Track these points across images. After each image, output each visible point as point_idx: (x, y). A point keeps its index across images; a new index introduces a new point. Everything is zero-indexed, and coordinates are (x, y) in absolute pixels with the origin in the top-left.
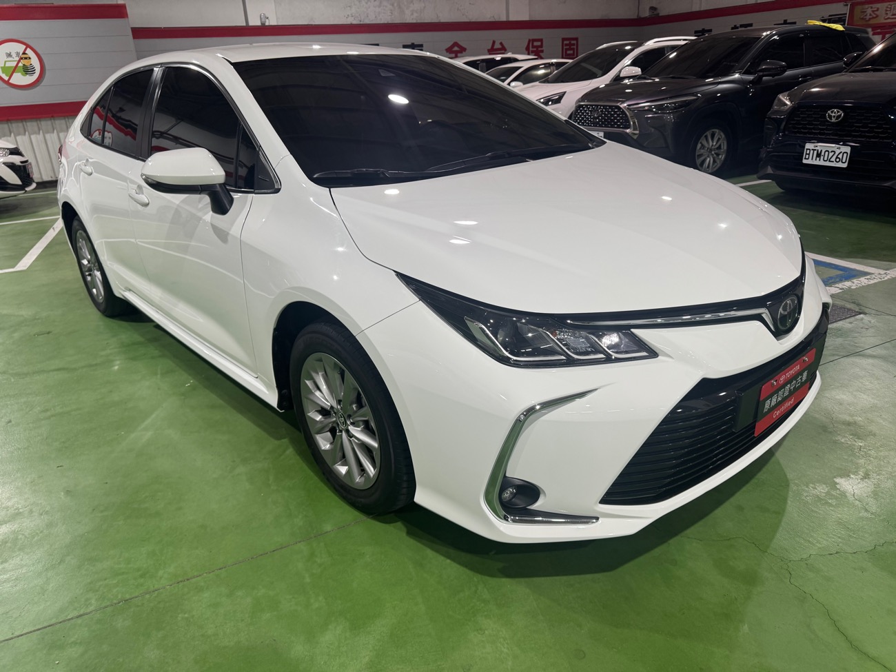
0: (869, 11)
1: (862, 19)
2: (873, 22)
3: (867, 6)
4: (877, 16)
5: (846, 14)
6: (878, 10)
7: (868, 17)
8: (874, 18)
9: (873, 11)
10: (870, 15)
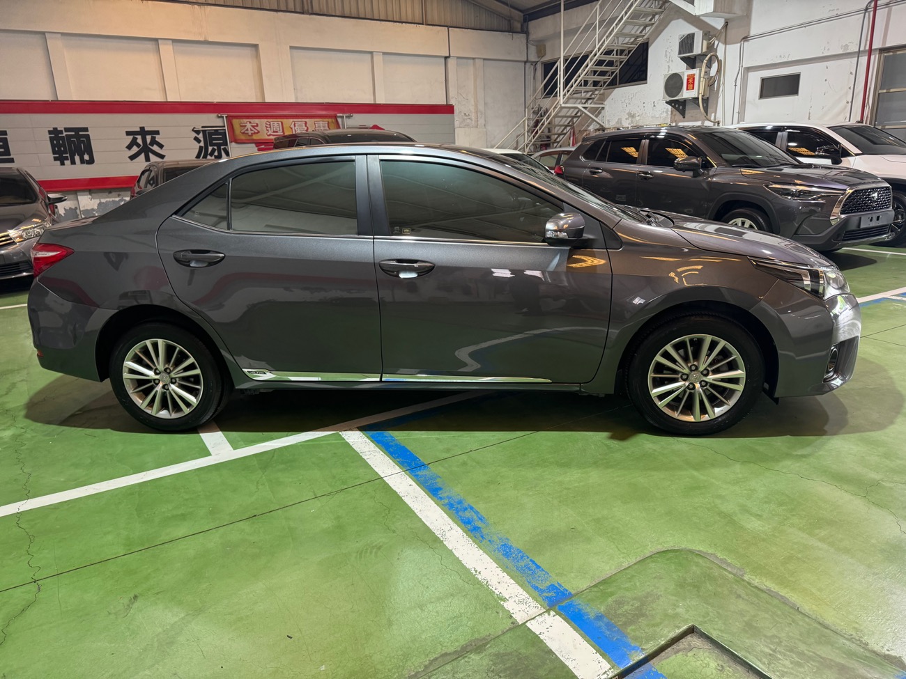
0: (249, 126)
1: (244, 133)
2: (255, 137)
3: (245, 120)
4: (259, 132)
5: (224, 127)
6: (257, 126)
7: (250, 132)
8: (255, 133)
9: (253, 127)
10: (251, 130)
